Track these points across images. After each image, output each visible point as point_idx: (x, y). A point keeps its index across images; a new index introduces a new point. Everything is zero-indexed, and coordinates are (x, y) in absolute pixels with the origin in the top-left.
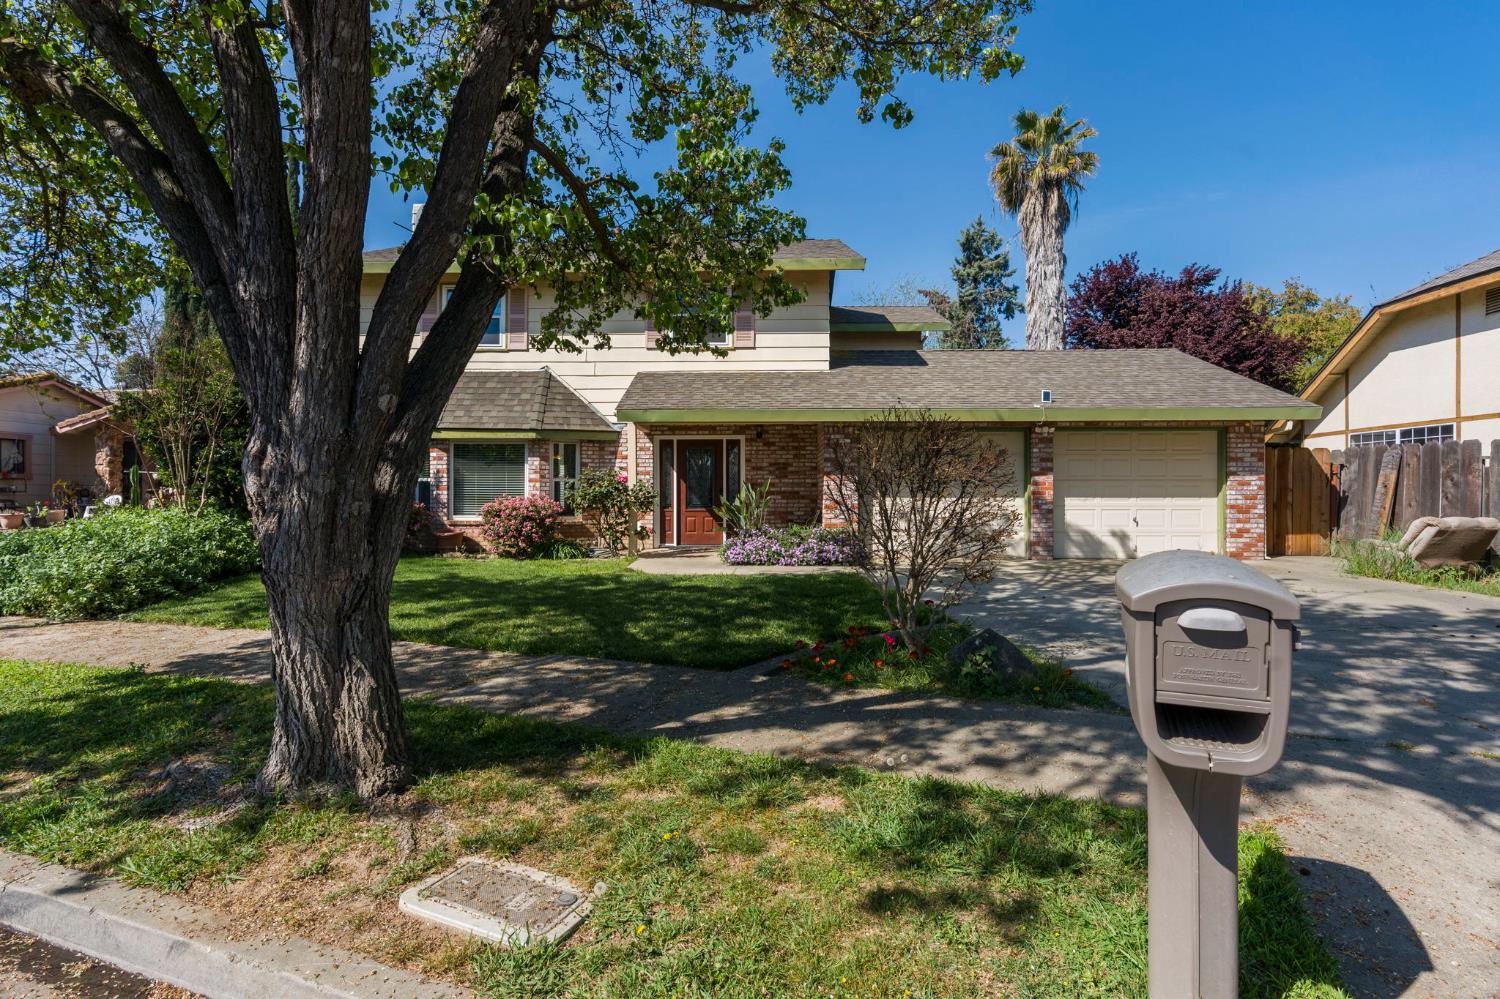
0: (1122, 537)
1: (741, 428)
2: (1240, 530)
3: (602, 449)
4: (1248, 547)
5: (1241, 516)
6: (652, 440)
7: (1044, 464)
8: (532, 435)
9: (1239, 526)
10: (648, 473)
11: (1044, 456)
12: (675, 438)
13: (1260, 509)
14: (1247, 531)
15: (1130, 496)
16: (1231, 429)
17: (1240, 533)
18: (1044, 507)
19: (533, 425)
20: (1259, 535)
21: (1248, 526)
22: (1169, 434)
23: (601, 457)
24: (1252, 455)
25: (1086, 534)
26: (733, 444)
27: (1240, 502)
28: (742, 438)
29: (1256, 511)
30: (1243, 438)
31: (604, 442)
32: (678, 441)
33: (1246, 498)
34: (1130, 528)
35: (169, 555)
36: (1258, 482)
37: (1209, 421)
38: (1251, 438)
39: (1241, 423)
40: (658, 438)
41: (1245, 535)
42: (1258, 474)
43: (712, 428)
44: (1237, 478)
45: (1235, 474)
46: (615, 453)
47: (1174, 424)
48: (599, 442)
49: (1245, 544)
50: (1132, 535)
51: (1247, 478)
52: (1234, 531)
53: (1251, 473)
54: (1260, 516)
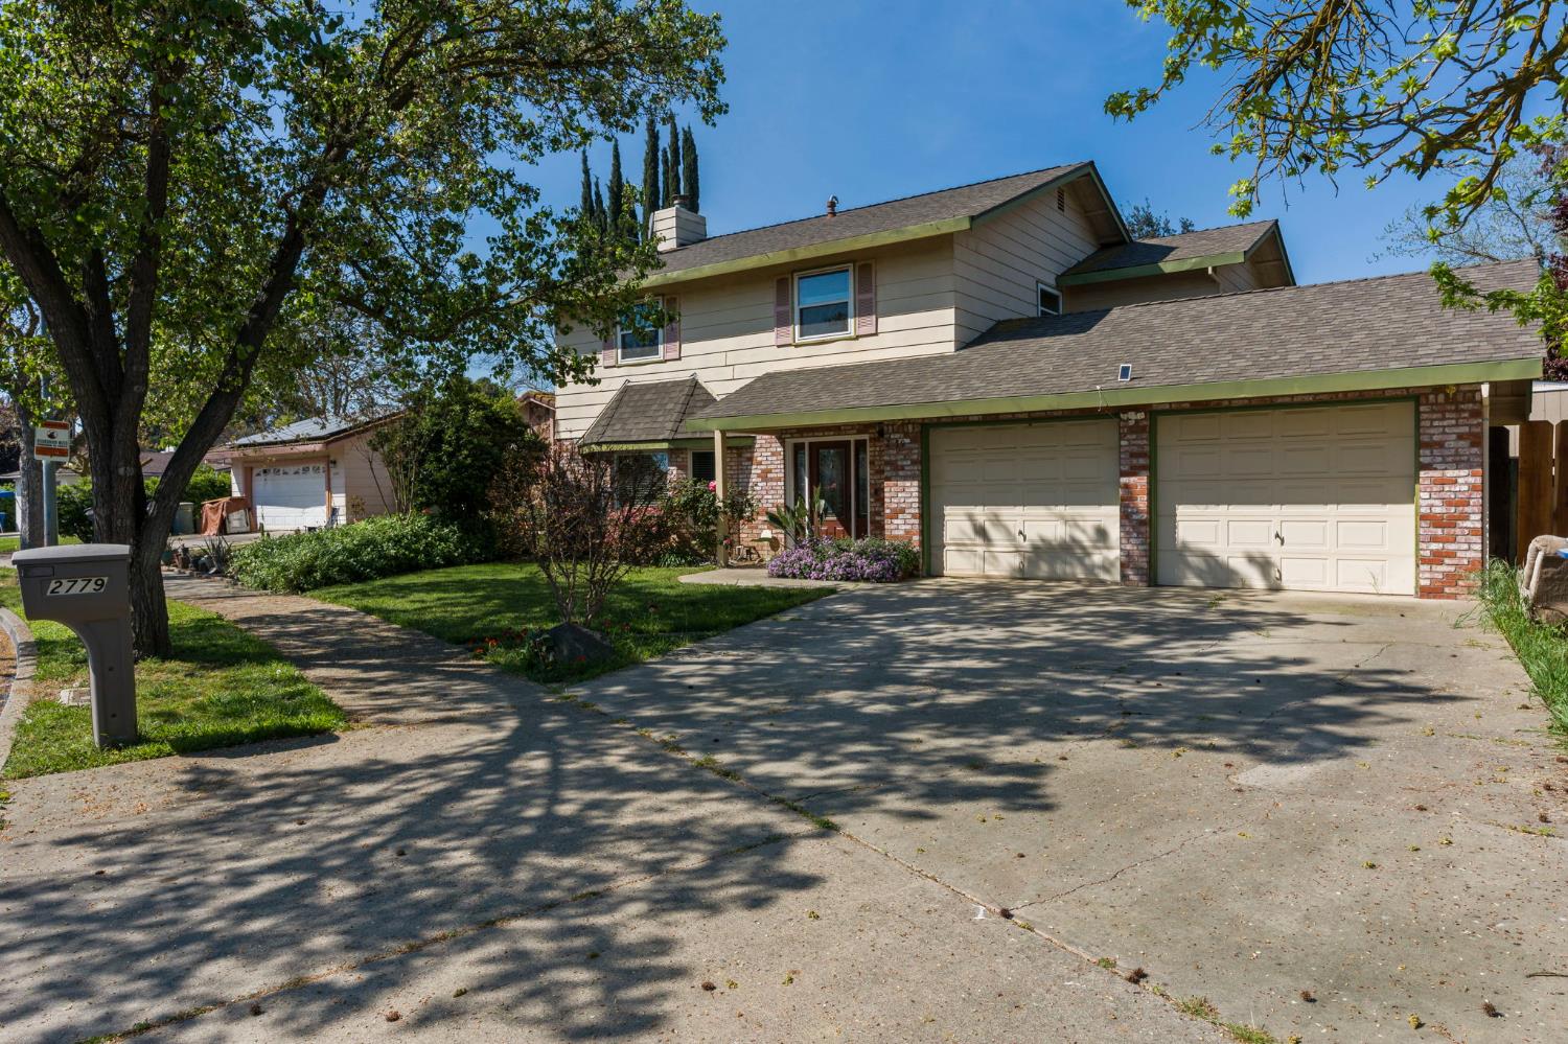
0: (1264, 565)
1: (864, 427)
2: (1435, 553)
3: (740, 455)
4: (1452, 579)
5: (1439, 531)
6: (783, 444)
7: (1135, 461)
8: (665, 446)
9: (1435, 546)
10: (779, 480)
11: (1135, 449)
12: (807, 441)
13: (1475, 521)
14: (1452, 555)
15: (1271, 503)
16: (1423, 400)
17: (1437, 558)
18: (1134, 517)
19: (666, 435)
20: (1471, 561)
21: (1451, 547)
22: (1335, 411)
23: (739, 464)
24: (1460, 437)
25: (1207, 557)
26: (860, 445)
27: (1437, 510)
28: (866, 437)
29: (1468, 524)
30: (1443, 412)
31: (742, 448)
32: (810, 444)
33: (1448, 503)
34: (1273, 551)
35: (354, 553)
36: (1471, 480)
37: (1384, 390)
38: (1457, 411)
39: (1439, 389)
40: (790, 442)
41: (1447, 561)
42: (1470, 468)
43: (837, 429)
44: (1436, 474)
45: (1428, 467)
46: (751, 459)
47: (1324, 397)
48: (737, 448)
49: (1447, 575)
50: (1275, 559)
51: (1450, 473)
52: (1428, 553)
53: (1458, 465)
54: (1473, 532)
